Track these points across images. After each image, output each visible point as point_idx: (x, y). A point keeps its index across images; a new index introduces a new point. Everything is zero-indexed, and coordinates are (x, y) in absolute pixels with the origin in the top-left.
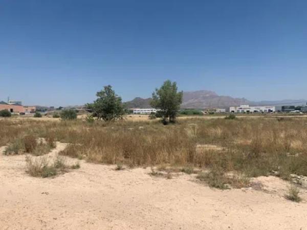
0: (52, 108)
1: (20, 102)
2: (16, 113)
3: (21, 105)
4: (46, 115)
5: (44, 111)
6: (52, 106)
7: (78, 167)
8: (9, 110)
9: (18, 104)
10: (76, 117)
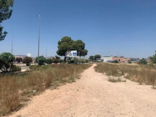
0: (138, 59)
1: (123, 56)
2: (121, 61)
3: (123, 58)
4: (135, 62)
5: (134, 61)
6: (138, 58)
7: (125, 81)
8: (118, 60)
9: (122, 57)
10: (147, 64)
